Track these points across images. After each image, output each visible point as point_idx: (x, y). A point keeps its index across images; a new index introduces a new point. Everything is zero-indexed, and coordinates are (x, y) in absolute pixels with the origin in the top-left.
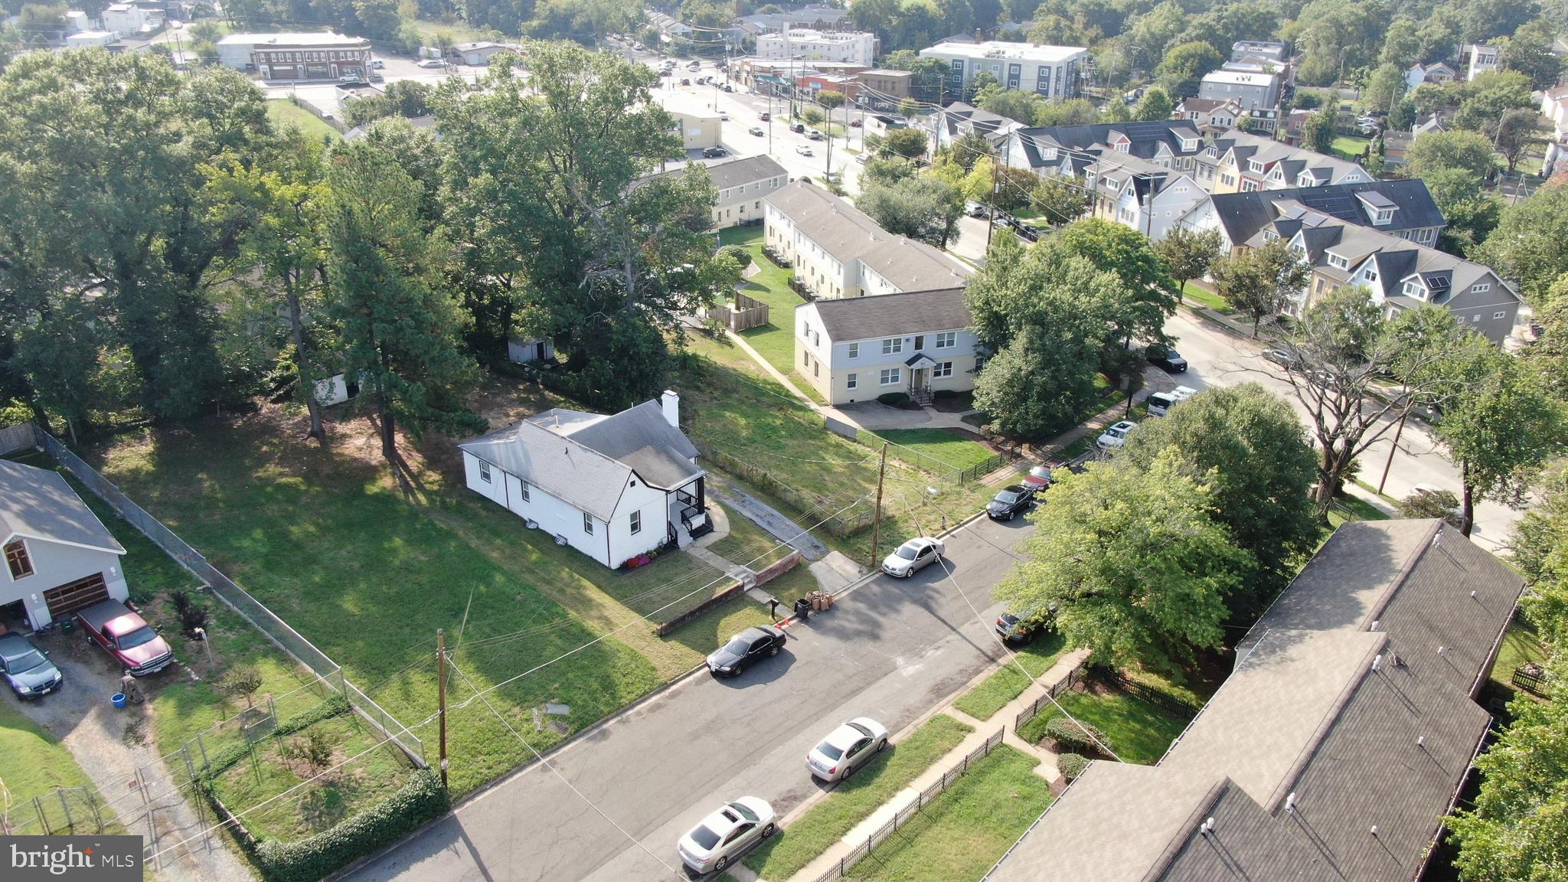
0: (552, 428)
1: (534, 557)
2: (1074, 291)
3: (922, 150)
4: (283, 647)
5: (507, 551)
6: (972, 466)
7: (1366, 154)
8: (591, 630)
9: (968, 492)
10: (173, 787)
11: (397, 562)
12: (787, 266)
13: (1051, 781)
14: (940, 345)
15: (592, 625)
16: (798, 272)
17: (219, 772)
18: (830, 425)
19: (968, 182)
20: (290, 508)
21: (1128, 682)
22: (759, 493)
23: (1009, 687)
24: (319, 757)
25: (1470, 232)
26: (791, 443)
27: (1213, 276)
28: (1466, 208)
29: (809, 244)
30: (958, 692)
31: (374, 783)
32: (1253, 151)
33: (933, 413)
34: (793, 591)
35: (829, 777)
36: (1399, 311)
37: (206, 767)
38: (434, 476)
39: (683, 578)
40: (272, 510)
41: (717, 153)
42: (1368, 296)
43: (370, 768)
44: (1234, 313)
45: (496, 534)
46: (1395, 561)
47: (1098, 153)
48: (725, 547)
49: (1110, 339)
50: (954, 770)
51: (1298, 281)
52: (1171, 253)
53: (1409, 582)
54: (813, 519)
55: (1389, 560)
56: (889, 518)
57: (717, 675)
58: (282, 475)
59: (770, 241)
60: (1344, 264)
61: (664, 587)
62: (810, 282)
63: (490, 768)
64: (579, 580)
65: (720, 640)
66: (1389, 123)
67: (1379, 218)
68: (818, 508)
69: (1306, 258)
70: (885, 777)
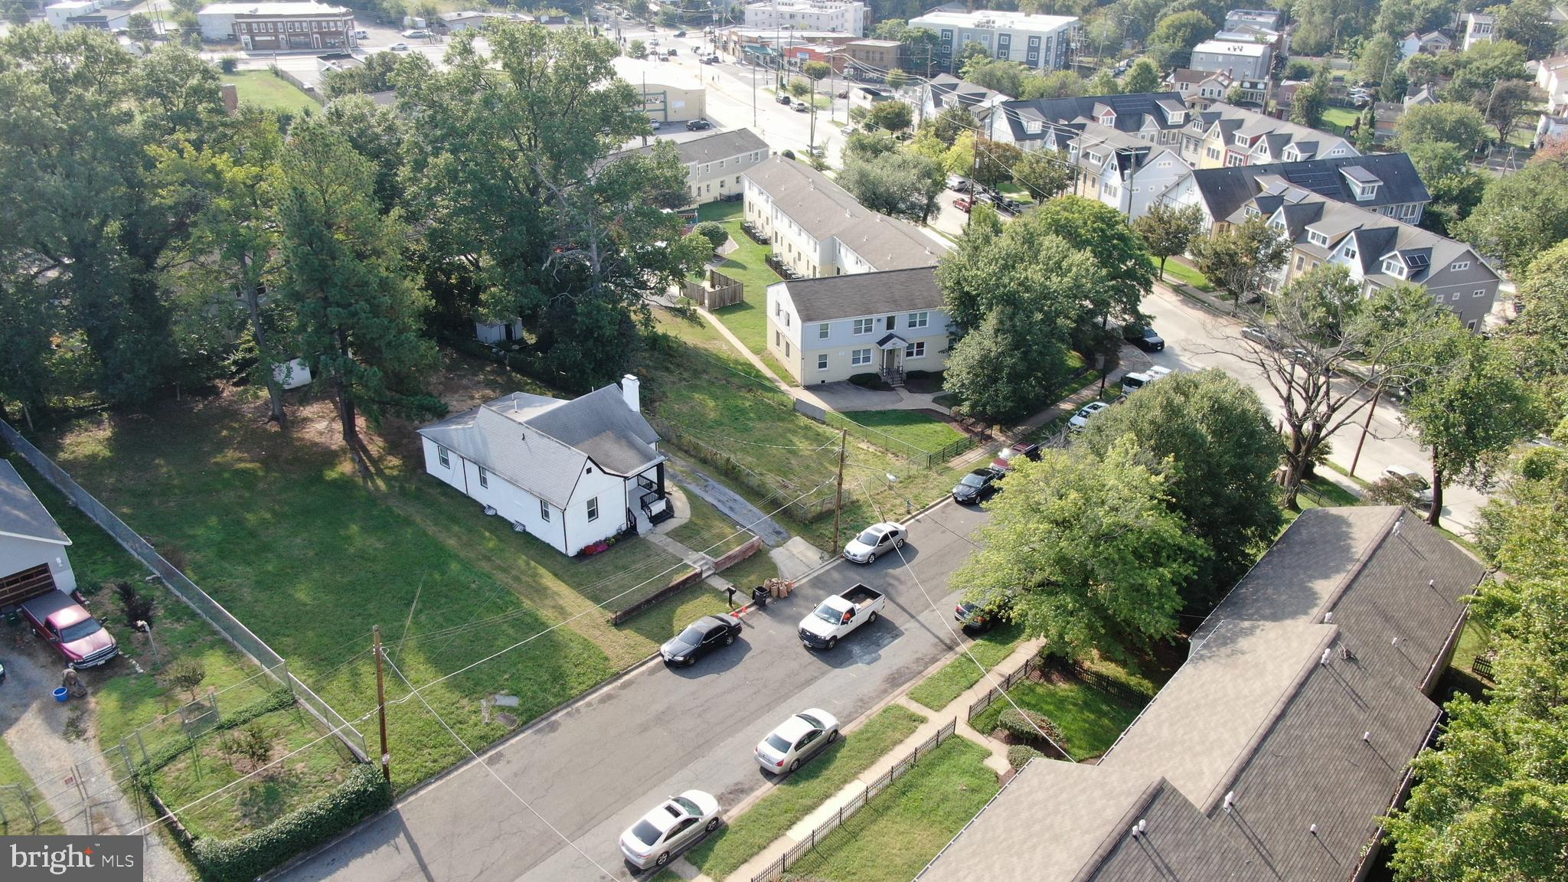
0: (511, 414)
1: (491, 545)
2: (1046, 270)
3: (907, 123)
4: (230, 639)
5: (465, 538)
6: (941, 448)
7: (1357, 127)
8: (544, 619)
9: (935, 475)
10: (113, 782)
11: (352, 550)
12: (765, 242)
13: (1001, 773)
14: (912, 325)
15: (546, 614)
16: (776, 248)
17: (159, 767)
18: (798, 407)
19: (949, 157)
20: (247, 495)
21: (1086, 671)
22: (722, 478)
23: (964, 677)
24: (259, 751)
25: (1455, 207)
26: (759, 425)
27: (1193, 254)
28: (1451, 183)
29: (786, 221)
30: (913, 682)
31: (315, 778)
32: (1239, 124)
33: (904, 394)
34: (753, 577)
35: (777, 770)
36: (1377, 288)
37: (146, 762)
38: (394, 461)
39: (640, 566)
40: (228, 497)
41: (701, 125)
42: (1346, 275)
43: (313, 762)
44: (1215, 290)
45: (453, 519)
46: (1354, 550)
47: (1082, 127)
48: (684, 534)
49: (1084, 317)
50: (904, 761)
51: (1278, 258)
52: (1151, 230)
53: (1366, 572)
54: (775, 503)
55: (1348, 548)
56: (853, 503)
57: (671, 664)
58: (240, 460)
59: (749, 217)
60: (1324, 242)
61: (621, 574)
62: (787, 259)
63: (435, 761)
64: (535, 568)
65: (676, 629)
66: (1381, 94)
67: (1363, 193)
68: (781, 492)
69: (1286, 235)
70: (833, 771)
